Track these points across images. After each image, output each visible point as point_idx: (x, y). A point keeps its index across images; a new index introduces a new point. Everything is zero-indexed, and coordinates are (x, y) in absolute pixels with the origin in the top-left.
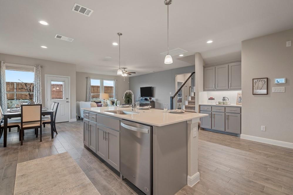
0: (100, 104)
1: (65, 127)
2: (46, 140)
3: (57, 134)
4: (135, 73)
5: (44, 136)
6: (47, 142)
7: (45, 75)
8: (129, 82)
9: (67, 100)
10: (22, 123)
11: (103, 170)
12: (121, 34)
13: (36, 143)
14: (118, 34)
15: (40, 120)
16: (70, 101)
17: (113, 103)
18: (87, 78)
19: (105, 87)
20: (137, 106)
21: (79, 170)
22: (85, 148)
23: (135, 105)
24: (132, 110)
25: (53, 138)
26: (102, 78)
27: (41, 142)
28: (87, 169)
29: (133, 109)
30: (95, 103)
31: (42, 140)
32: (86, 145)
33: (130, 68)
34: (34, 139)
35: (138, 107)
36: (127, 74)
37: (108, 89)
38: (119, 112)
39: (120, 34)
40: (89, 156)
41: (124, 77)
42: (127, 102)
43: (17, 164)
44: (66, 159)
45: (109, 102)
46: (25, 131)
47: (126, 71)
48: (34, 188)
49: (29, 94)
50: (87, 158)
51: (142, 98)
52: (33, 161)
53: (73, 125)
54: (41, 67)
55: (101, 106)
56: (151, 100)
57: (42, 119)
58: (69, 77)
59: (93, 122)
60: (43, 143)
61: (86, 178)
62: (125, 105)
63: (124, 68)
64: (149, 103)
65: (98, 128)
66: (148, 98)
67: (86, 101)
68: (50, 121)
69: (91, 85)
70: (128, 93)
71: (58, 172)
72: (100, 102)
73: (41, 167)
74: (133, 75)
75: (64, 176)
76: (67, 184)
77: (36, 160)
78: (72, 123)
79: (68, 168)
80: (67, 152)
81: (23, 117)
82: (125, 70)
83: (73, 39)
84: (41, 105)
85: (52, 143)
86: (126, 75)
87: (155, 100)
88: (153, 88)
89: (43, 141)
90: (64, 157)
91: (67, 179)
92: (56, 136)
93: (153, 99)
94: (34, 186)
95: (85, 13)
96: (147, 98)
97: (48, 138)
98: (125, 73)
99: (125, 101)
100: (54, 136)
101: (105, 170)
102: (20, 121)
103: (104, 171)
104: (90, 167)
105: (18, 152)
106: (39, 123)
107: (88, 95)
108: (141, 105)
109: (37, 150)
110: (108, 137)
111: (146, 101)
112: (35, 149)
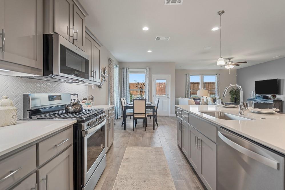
0: (198, 101)
1: (165, 121)
2: (149, 130)
3: (158, 126)
4: (246, 62)
5: (148, 126)
6: (150, 132)
7: (152, 75)
8: (236, 76)
9: (168, 96)
10: (134, 113)
11: (194, 185)
12: (223, 12)
13: (142, 131)
14: (219, 13)
15: (145, 113)
16: (170, 98)
17: (214, 100)
18: (186, 75)
19: (207, 83)
20: (248, 108)
21: (168, 173)
22: (178, 148)
23: (246, 106)
24: (240, 113)
25: (154, 129)
26: (202, 73)
27: (145, 132)
28: (177, 175)
29: (242, 111)
30: (193, 100)
31: (147, 129)
32: (179, 145)
33: (238, 57)
34: (142, 128)
35: (251, 109)
36: (233, 65)
37: (209, 86)
38: (219, 113)
39: (221, 12)
40: (181, 159)
41: (228, 69)
42: (234, 100)
43: (127, 147)
44: (159, 155)
45: (210, 100)
46: (138, 120)
47: (232, 62)
48: (130, 175)
49: (140, 91)
50: (179, 161)
51: (257, 95)
52: (136, 148)
53: (172, 120)
54: (149, 69)
55: (199, 104)
56: (276, 99)
57: (147, 112)
58: (170, 75)
59: (185, 122)
60: (147, 133)
61: (173, 187)
62: (230, 104)
63: (228, 59)
64: (272, 102)
65: (190, 131)
66: (270, 96)
67: (185, 98)
68: (152, 114)
69: (191, 82)
70: (236, 89)
71: (150, 167)
72: (199, 99)
73: (140, 156)
74: (242, 65)
75: (153, 174)
76: (154, 186)
77: (138, 147)
78: (172, 118)
79: (159, 165)
80: (162, 147)
81: (135, 109)
82: (231, 60)
83: (170, 37)
84: (145, 100)
85: (152, 135)
86: (231, 67)
87: (283, 100)
88: (280, 80)
89: (147, 131)
90: (158, 152)
91: (156, 179)
92: (157, 128)
93: (278, 97)
94: (131, 173)
95: (177, 2)
96: (267, 95)
97: (151, 129)
98: (231, 64)
99: (231, 99)
100: (155, 128)
101: (197, 187)
102: (133, 112)
103: (195, 188)
104: (180, 173)
105: (130, 136)
106: (145, 115)
107: (187, 92)
108: (257, 105)
109: (141, 138)
110: (200, 145)
111: (265, 99)
112: (140, 136)
